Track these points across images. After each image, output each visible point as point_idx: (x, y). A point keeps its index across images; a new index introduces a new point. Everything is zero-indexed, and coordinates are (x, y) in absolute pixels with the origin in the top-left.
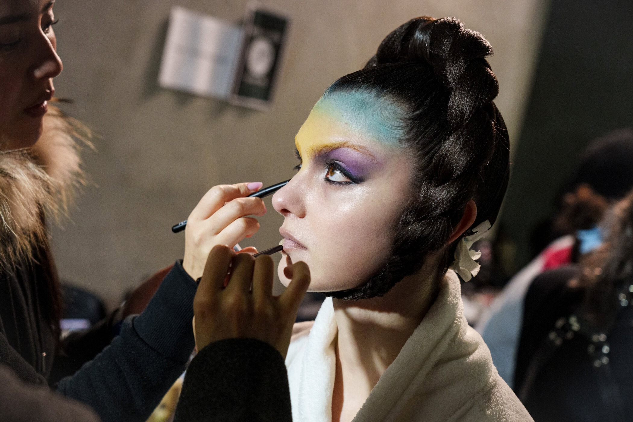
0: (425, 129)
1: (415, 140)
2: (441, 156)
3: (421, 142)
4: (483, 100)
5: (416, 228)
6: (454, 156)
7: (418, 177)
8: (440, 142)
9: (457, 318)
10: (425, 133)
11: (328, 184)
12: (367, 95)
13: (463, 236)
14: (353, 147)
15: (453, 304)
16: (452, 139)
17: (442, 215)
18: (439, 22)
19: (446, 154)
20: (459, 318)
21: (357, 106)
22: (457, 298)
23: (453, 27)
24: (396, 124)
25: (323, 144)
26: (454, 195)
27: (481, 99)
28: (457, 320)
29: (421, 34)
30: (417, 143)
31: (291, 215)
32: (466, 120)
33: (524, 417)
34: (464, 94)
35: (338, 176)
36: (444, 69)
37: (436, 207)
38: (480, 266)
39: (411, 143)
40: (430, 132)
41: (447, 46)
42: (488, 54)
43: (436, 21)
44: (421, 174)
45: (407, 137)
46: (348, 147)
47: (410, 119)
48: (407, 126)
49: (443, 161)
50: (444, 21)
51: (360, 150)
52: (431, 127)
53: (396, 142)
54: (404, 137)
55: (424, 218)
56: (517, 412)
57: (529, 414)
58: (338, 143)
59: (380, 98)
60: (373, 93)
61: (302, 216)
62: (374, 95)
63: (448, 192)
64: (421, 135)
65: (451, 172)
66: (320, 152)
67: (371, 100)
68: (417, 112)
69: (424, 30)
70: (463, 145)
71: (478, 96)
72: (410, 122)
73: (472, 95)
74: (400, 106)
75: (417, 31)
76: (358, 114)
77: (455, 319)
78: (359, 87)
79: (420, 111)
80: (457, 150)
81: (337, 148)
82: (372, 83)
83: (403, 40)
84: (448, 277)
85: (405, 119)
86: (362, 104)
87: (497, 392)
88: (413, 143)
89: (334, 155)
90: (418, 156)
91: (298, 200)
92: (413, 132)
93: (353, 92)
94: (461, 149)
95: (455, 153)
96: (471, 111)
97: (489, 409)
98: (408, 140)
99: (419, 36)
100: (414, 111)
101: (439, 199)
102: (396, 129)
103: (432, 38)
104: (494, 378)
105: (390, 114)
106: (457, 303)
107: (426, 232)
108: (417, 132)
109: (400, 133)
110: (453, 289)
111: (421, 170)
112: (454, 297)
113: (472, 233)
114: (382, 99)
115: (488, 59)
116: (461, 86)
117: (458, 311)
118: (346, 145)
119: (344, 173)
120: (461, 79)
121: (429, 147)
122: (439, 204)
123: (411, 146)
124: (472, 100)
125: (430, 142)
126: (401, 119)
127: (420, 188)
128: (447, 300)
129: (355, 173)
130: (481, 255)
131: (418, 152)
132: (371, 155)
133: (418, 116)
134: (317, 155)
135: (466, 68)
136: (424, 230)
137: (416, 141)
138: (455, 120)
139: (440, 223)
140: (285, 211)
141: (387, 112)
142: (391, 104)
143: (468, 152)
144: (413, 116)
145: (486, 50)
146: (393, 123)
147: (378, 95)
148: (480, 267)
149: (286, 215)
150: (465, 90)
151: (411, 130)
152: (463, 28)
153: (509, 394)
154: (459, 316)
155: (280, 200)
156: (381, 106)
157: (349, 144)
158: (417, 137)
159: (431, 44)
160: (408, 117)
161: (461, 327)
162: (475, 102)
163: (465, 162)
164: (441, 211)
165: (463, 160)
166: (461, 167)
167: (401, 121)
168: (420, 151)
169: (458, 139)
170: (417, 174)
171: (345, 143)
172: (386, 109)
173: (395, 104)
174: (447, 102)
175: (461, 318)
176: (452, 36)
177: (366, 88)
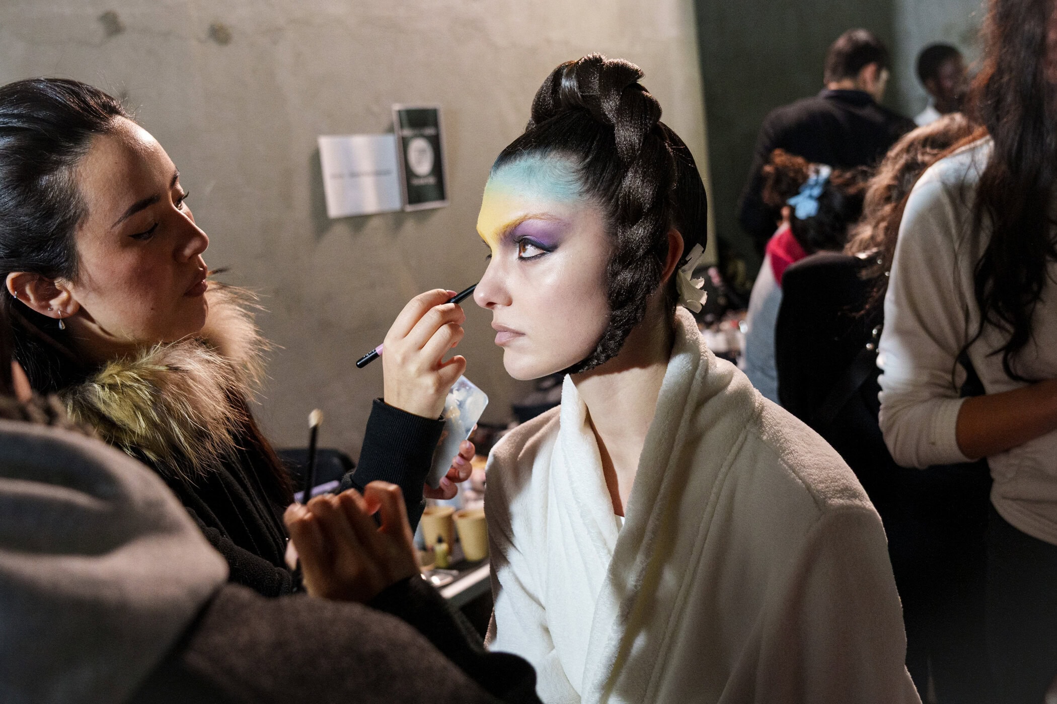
0: (601, 175)
1: (595, 188)
2: (626, 195)
3: (602, 188)
4: (649, 124)
5: (626, 277)
6: (638, 191)
7: (611, 224)
8: (620, 182)
9: (702, 354)
10: (602, 178)
11: (523, 262)
12: (532, 160)
13: (677, 268)
14: (535, 217)
15: (692, 340)
16: (630, 174)
17: (646, 254)
18: (580, 62)
19: (629, 192)
20: (704, 352)
21: (525, 174)
22: (696, 333)
23: (595, 63)
24: (570, 178)
25: (504, 224)
26: (652, 229)
27: (646, 124)
28: (703, 355)
29: (567, 81)
30: (598, 190)
31: (499, 306)
32: (638, 150)
33: (802, 430)
34: (627, 125)
35: (531, 251)
36: (599, 107)
37: (638, 248)
38: (706, 292)
39: (591, 193)
40: (607, 175)
41: (595, 82)
42: (640, 77)
43: (578, 63)
44: (612, 220)
45: (585, 188)
46: (530, 218)
47: (582, 169)
48: (581, 177)
49: (629, 199)
50: (585, 60)
51: (543, 217)
52: (607, 170)
53: (576, 197)
54: (582, 190)
55: (630, 264)
56: (794, 428)
57: (807, 426)
58: (519, 218)
59: (545, 159)
60: (538, 156)
61: (509, 303)
62: (539, 158)
63: (645, 228)
64: (599, 181)
65: (640, 207)
66: (504, 233)
67: (537, 163)
68: (588, 160)
69: (568, 76)
70: (643, 177)
71: (641, 122)
72: (584, 171)
73: (635, 124)
74: (568, 159)
75: (563, 79)
76: (529, 182)
77: (700, 356)
78: (521, 154)
79: (590, 157)
80: (638, 183)
81: (520, 224)
82: (533, 146)
83: (552, 93)
84: (679, 315)
85: (577, 171)
86: (530, 171)
87: (767, 414)
88: (594, 192)
89: (519, 232)
90: (603, 203)
91: (499, 289)
92: (589, 181)
93: (517, 162)
94: (642, 181)
95: (638, 187)
96: (640, 140)
97: (765, 434)
98: (588, 191)
99: (566, 83)
100: (584, 160)
101: (637, 238)
102: (571, 184)
103: (579, 82)
104: (759, 402)
105: (561, 172)
106: (697, 338)
107: (637, 276)
108: (594, 179)
109: (577, 187)
110: (689, 325)
111: (611, 216)
112: (692, 334)
113: (686, 262)
114: (548, 159)
115: (641, 82)
116: (622, 118)
117: (702, 346)
118: (528, 217)
119: (537, 245)
120: (619, 111)
121: (611, 190)
122: (640, 244)
123: (593, 196)
124: (637, 129)
125: (609, 186)
126: (573, 173)
127: (616, 234)
128: (685, 339)
129: (546, 242)
130: (704, 281)
131: (602, 199)
132: (555, 219)
133: (590, 164)
134: (503, 237)
135: (621, 99)
136: (634, 275)
137: (596, 190)
138: (627, 154)
139: (647, 262)
140: (491, 304)
141: (557, 170)
142: (558, 160)
143: (651, 182)
144: (585, 165)
145: (635, 74)
146: (566, 179)
147: (544, 156)
148: (707, 294)
149: (493, 308)
150: (627, 121)
151: (587, 179)
152: (606, 60)
153: (779, 412)
154: (703, 350)
155: (482, 295)
156: (549, 166)
157: (530, 215)
158: (596, 185)
159: (580, 87)
160: (579, 168)
161: (709, 361)
162: (641, 129)
163: (651, 193)
164: (643, 250)
165: (648, 191)
166: (648, 199)
167: (574, 174)
168: (603, 197)
169: (636, 172)
170: (609, 221)
171: (526, 216)
172: (555, 167)
173: (563, 159)
174: (614, 139)
175: (706, 352)
176: (597, 71)
177: (528, 154)
